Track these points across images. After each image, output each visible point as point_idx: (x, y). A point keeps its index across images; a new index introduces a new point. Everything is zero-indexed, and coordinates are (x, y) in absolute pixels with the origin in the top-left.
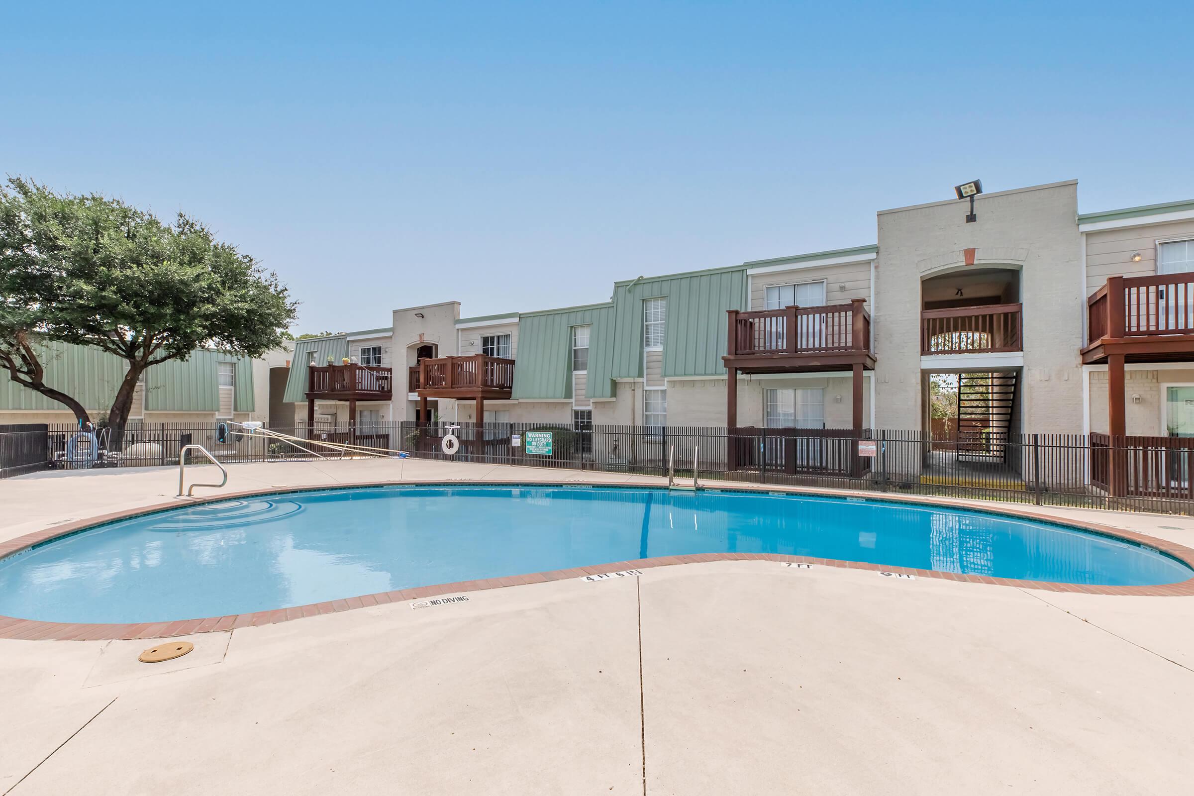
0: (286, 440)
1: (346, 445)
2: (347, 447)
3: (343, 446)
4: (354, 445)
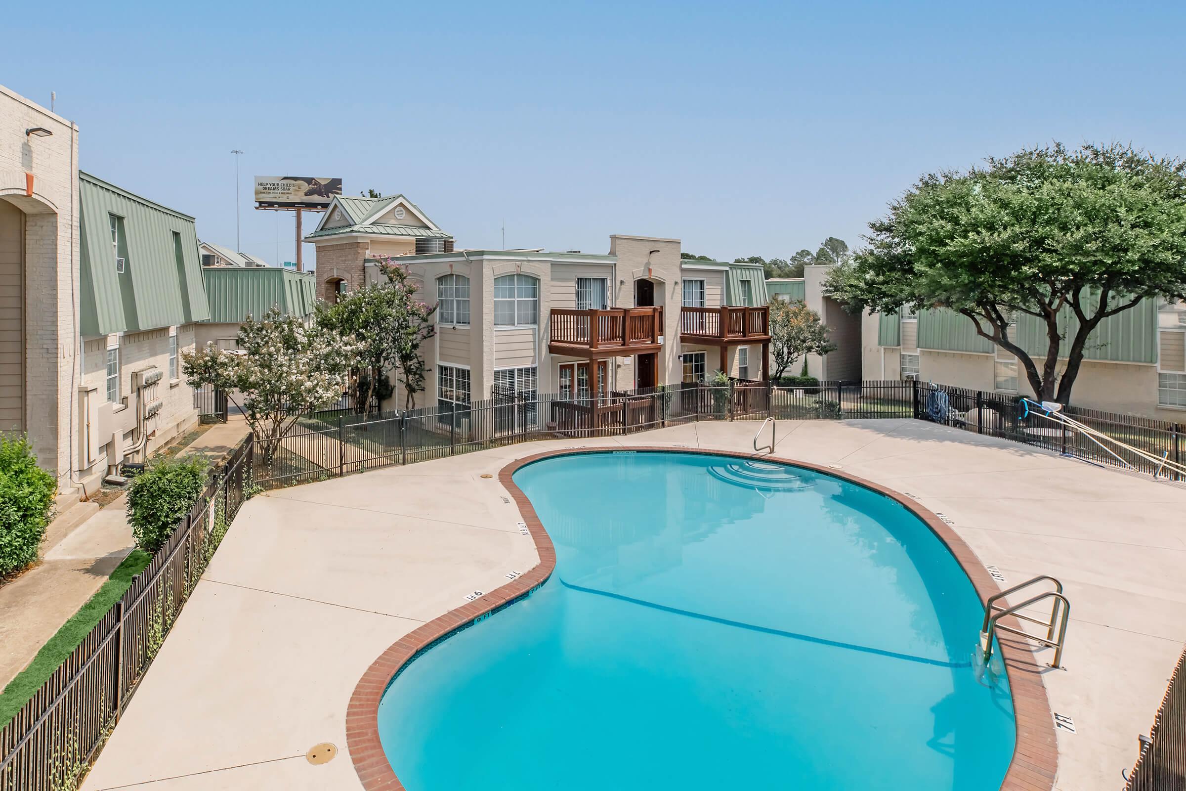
0: (1088, 434)
1: (1165, 460)
3: (1160, 460)
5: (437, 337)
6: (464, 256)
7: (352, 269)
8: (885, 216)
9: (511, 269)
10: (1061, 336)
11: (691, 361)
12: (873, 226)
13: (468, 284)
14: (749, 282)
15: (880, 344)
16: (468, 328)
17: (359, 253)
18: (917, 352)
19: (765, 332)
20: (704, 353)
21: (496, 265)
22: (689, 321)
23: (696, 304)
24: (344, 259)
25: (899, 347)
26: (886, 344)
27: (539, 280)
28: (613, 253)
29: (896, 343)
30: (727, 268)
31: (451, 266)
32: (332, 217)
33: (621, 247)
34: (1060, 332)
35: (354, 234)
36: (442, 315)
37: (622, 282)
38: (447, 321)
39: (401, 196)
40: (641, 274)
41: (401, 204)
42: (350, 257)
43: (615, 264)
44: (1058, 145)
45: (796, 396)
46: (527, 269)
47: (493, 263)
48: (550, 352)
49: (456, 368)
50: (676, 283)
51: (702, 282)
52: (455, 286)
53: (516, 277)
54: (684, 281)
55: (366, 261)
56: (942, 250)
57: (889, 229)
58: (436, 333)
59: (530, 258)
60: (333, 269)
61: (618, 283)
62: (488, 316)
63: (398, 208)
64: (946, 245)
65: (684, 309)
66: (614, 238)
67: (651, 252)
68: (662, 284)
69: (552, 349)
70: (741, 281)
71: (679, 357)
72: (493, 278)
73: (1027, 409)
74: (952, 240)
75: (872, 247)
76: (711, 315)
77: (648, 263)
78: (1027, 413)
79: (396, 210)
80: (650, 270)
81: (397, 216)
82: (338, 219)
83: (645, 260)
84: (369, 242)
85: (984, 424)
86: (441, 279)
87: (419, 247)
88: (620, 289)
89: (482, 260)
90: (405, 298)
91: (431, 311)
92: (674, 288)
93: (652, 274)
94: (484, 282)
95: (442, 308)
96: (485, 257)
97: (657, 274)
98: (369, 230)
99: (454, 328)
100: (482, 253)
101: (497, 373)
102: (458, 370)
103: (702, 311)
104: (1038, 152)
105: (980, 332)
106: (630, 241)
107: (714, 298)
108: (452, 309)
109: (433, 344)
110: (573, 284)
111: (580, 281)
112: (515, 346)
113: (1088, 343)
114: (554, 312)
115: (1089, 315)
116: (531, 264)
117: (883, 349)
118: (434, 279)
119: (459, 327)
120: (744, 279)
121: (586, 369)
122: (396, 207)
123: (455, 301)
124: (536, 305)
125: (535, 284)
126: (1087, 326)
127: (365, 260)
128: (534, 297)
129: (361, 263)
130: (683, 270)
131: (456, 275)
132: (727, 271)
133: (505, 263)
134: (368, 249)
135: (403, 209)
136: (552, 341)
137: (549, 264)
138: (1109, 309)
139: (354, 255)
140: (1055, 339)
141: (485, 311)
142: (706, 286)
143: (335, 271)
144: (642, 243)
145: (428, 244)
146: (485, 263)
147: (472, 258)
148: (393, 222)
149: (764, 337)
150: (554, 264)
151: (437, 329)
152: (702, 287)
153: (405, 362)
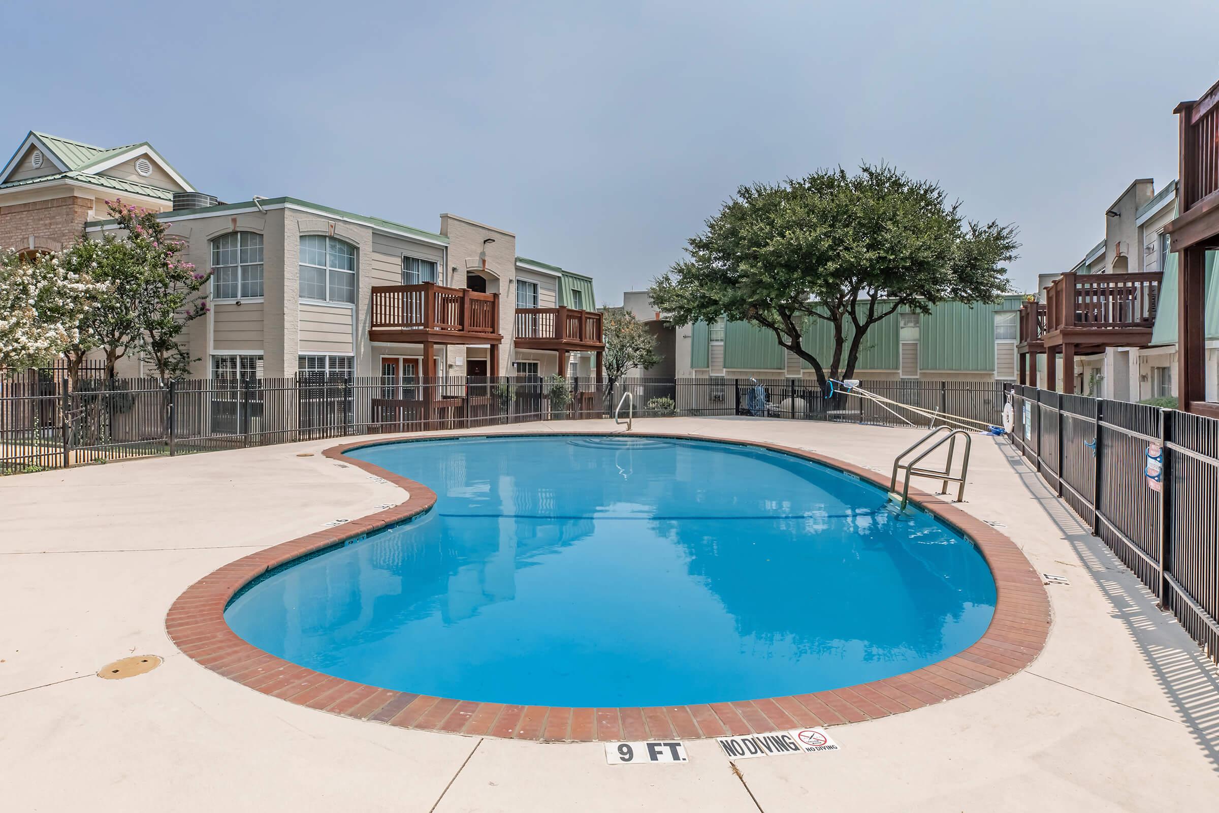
0: (880, 401)
1: (936, 413)
2: (937, 415)
3: (932, 414)
4: (944, 412)
5: (211, 315)
6: (256, 205)
7: (64, 235)
8: (704, 233)
9: (321, 227)
10: (844, 339)
11: (524, 371)
12: (693, 242)
13: (262, 242)
14: (580, 292)
15: (692, 367)
16: (262, 301)
17: (76, 212)
18: (723, 373)
19: (599, 339)
20: (537, 364)
21: (302, 218)
22: (524, 326)
23: (530, 306)
24: (47, 222)
25: (708, 369)
26: (698, 367)
27: (358, 249)
28: (444, 234)
29: (706, 365)
30: (560, 275)
31: (234, 221)
32: (26, 165)
33: (453, 226)
34: (843, 336)
35: (68, 181)
36: (217, 288)
37: (454, 270)
38: (226, 296)
39: (146, 144)
40: (474, 264)
41: (146, 156)
42: (59, 219)
43: (446, 247)
44: (842, 172)
45: (636, 393)
46: (342, 231)
47: (298, 214)
48: (371, 340)
49: (240, 356)
50: (511, 281)
51: (535, 286)
52: (239, 248)
53: (327, 239)
54: (518, 280)
55: (87, 224)
56: (763, 250)
57: (705, 246)
58: (209, 310)
59: (345, 219)
60: (28, 238)
61: (450, 270)
62: (291, 284)
63: (141, 160)
64: (767, 244)
65: (518, 311)
66: (445, 217)
67: (485, 242)
68: (496, 280)
69: (373, 336)
70: (573, 290)
71: (513, 364)
72: (299, 234)
73: (832, 389)
74: (772, 240)
75: (693, 260)
76: (544, 317)
77: (483, 254)
78: (832, 392)
79: (138, 163)
80: (484, 262)
81: (139, 171)
82: (35, 166)
83: (479, 250)
84: (94, 199)
85: (796, 410)
86: (216, 241)
87: (179, 201)
88: (452, 276)
89: (283, 209)
90: (162, 256)
91: (204, 280)
92: (509, 287)
93: (486, 267)
94: (286, 237)
95: (218, 279)
96: (288, 205)
97: (491, 267)
98: (93, 180)
99: (237, 303)
100: (283, 200)
101: (302, 358)
102: (242, 358)
103: (535, 311)
104: (827, 176)
105: (781, 343)
106: (464, 224)
107: (547, 299)
108: (236, 279)
109: (204, 326)
110: (399, 261)
111: (407, 260)
112: (326, 327)
113: (861, 347)
114: (375, 290)
115: (862, 322)
116: (347, 226)
117: (694, 372)
118: (206, 241)
119: (244, 301)
120: (576, 289)
121: (413, 366)
122: (138, 158)
123: (239, 269)
124: (353, 280)
125: (352, 254)
126: (861, 331)
127: (85, 223)
128: (351, 270)
129: (80, 227)
130: (518, 269)
131: (241, 232)
132: (559, 277)
133: (311, 218)
134: (91, 208)
135: (148, 163)
136: (373, 326)
137: (371, 231)
138: (876, 316)
139: (67, 215)
140: (840, 341)
141: (287, 275)
142: (540, 291)
143: (31, 240)
144: (474, 228)
145: (194, 201)
146: (287, 213)
147: (266, 208)
148: (134, 178)
149: (598, 344)
150: (376, 234)
151: (211, 304)
152: (535, 291)
153: (159, 351)
